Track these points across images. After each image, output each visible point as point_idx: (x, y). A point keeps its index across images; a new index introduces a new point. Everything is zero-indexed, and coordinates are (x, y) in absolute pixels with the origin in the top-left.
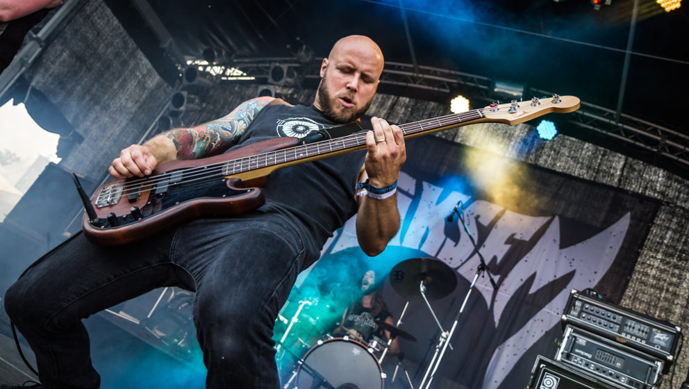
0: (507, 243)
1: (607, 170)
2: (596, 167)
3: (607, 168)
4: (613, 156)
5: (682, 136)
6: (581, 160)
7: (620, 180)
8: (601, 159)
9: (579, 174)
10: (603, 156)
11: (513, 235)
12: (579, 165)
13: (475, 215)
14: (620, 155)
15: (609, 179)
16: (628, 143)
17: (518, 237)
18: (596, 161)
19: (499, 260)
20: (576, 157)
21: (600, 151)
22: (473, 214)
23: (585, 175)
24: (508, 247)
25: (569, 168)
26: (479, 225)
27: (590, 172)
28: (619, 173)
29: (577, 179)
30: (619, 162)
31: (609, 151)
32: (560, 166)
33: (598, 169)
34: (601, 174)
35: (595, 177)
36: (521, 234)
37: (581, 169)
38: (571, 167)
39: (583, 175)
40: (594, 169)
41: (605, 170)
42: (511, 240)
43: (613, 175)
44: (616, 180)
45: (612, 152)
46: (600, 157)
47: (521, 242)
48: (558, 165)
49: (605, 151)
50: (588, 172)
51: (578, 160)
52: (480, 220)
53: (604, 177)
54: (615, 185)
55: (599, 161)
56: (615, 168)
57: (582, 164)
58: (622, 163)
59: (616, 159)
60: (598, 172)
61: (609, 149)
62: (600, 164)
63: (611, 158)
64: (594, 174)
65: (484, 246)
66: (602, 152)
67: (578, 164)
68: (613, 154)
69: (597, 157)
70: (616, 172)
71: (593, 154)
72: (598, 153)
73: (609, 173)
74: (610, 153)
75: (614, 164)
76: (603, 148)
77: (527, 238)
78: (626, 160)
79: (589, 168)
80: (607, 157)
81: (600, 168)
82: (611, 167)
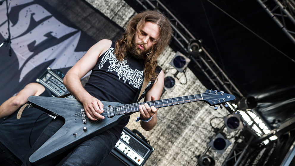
0: (45, 35)
1: (121, 15)
2: (116, 12)
3: (122, 14)
4: (128, 9)
5: (167, 10)
6: (109, 4)
7: (126, 24)
8: (121, 8)
9: (105, 12)
10: (123, 6)
11: (51, 32)
12: (107, 7)
13: (32, 12)
14: (132, 9)
15: (120, 21)
16: (139, 4)
17: (53, 34)
18: (118, 8)
19: (36, 44)
20: (107, 2)
21: (122, 3)
22: (31, 11)
23: (108, 14)
24: (45, 38)
25: (101, 6)
26: (32, 20)
27: (112, 13)
28: (127, 19)
29: (102, 15)
30: (130, 13)
31: (127, 4)
32: (96, 4)
33: (117, 13)
34: (117, 17)
35: (113, 17)
36: (56, 33)
37: (108, 9)
38: (102, 6)
39: (107, 14)
40: (115, 12)
41: (120, 15)
42: (48, 35)
43: (123, 19)
44: (124, 23)
45: (129, 6)
46: (121, 6)
47: (54, 38)
48: (96, 2)
49: (125, 4)
50: (110, 13)
51: (108, 4)
52: (34, 16)
53: (118, 19)
54: (122, 26)
55: (119, 8)
56: (126, 16)
57: (109, 7)
58: (131, 14)
59: (129, 11)
60: (116, 14)
61: (128, 3)
62: (119, 11)
63: (126, 10)
64: (114, 15)
65: (31, 33)
66: (123, 4)
67: (107, 5)
68: (129, 7)
69: (119, 6)
70: (126, 18)
71: (118, 3)
72: (121, 3)
73: (122, 17)
74: (127, 6)
75: (126, 14)
76: (124, 2)
77: (58, 37)
78: (134, 13)
79: (112, 10)
80: (124, 8)
81: (118, 13)
82: (124, 15)
